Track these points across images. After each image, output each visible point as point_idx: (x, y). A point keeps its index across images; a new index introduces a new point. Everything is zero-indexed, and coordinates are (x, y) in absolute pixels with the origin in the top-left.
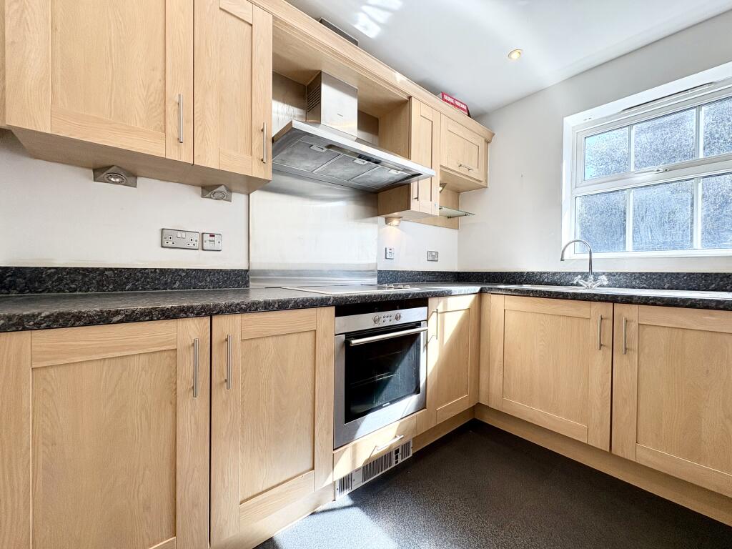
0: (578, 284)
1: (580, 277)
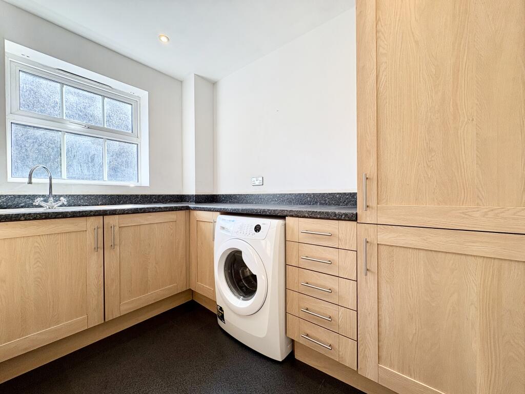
0: (42, 206)
1: (40, 199)
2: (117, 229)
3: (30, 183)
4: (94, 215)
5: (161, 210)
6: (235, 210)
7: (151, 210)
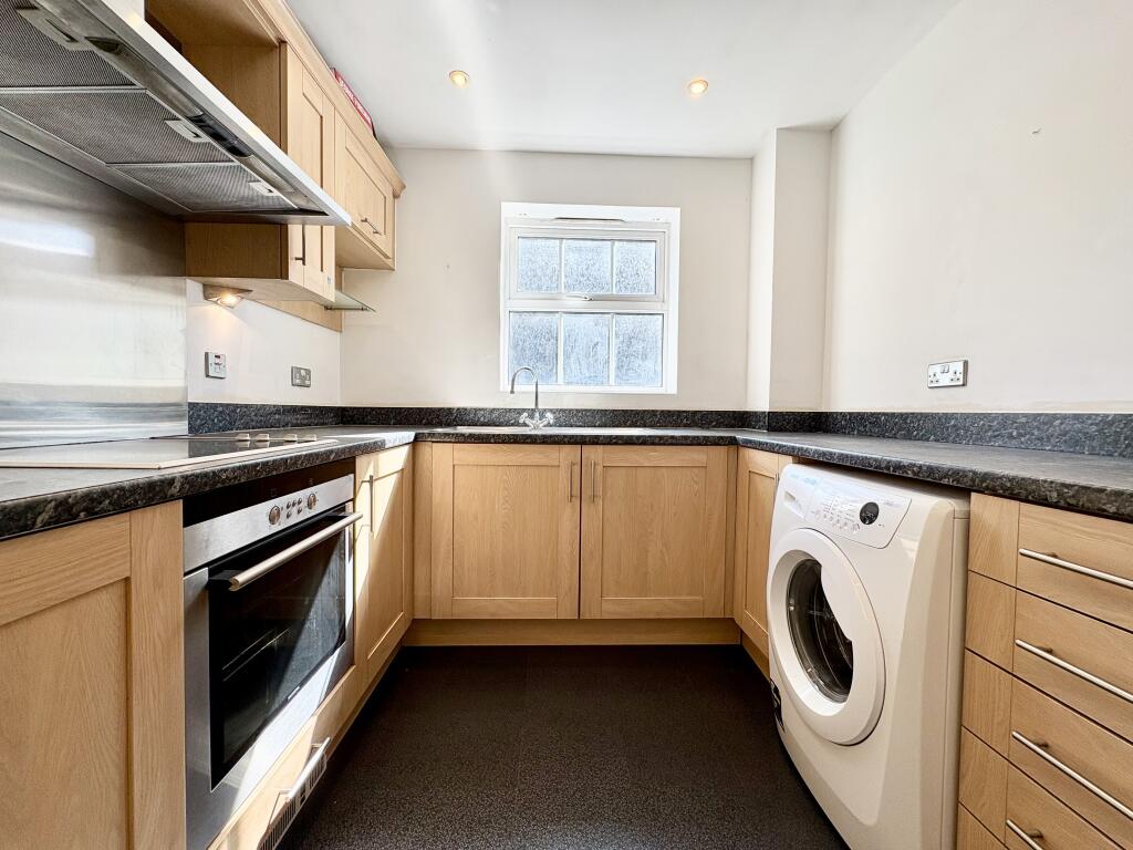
0: (525, 425)
1: (525, 414)
2: (600, 468)
3: (512, 392)
4: (569, 443)
5: (674, 441)
6: (824, 454)
7: (657, 441)
